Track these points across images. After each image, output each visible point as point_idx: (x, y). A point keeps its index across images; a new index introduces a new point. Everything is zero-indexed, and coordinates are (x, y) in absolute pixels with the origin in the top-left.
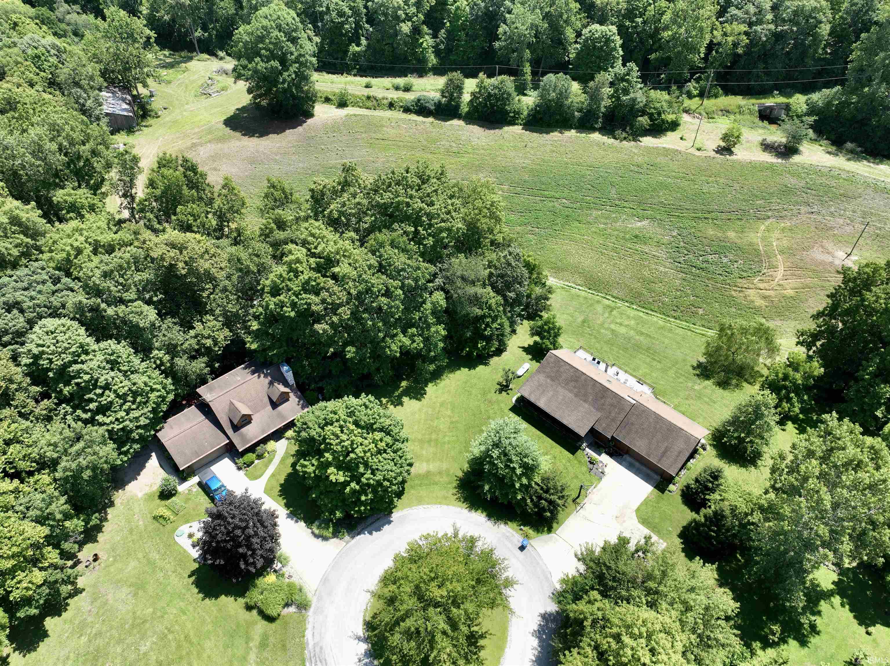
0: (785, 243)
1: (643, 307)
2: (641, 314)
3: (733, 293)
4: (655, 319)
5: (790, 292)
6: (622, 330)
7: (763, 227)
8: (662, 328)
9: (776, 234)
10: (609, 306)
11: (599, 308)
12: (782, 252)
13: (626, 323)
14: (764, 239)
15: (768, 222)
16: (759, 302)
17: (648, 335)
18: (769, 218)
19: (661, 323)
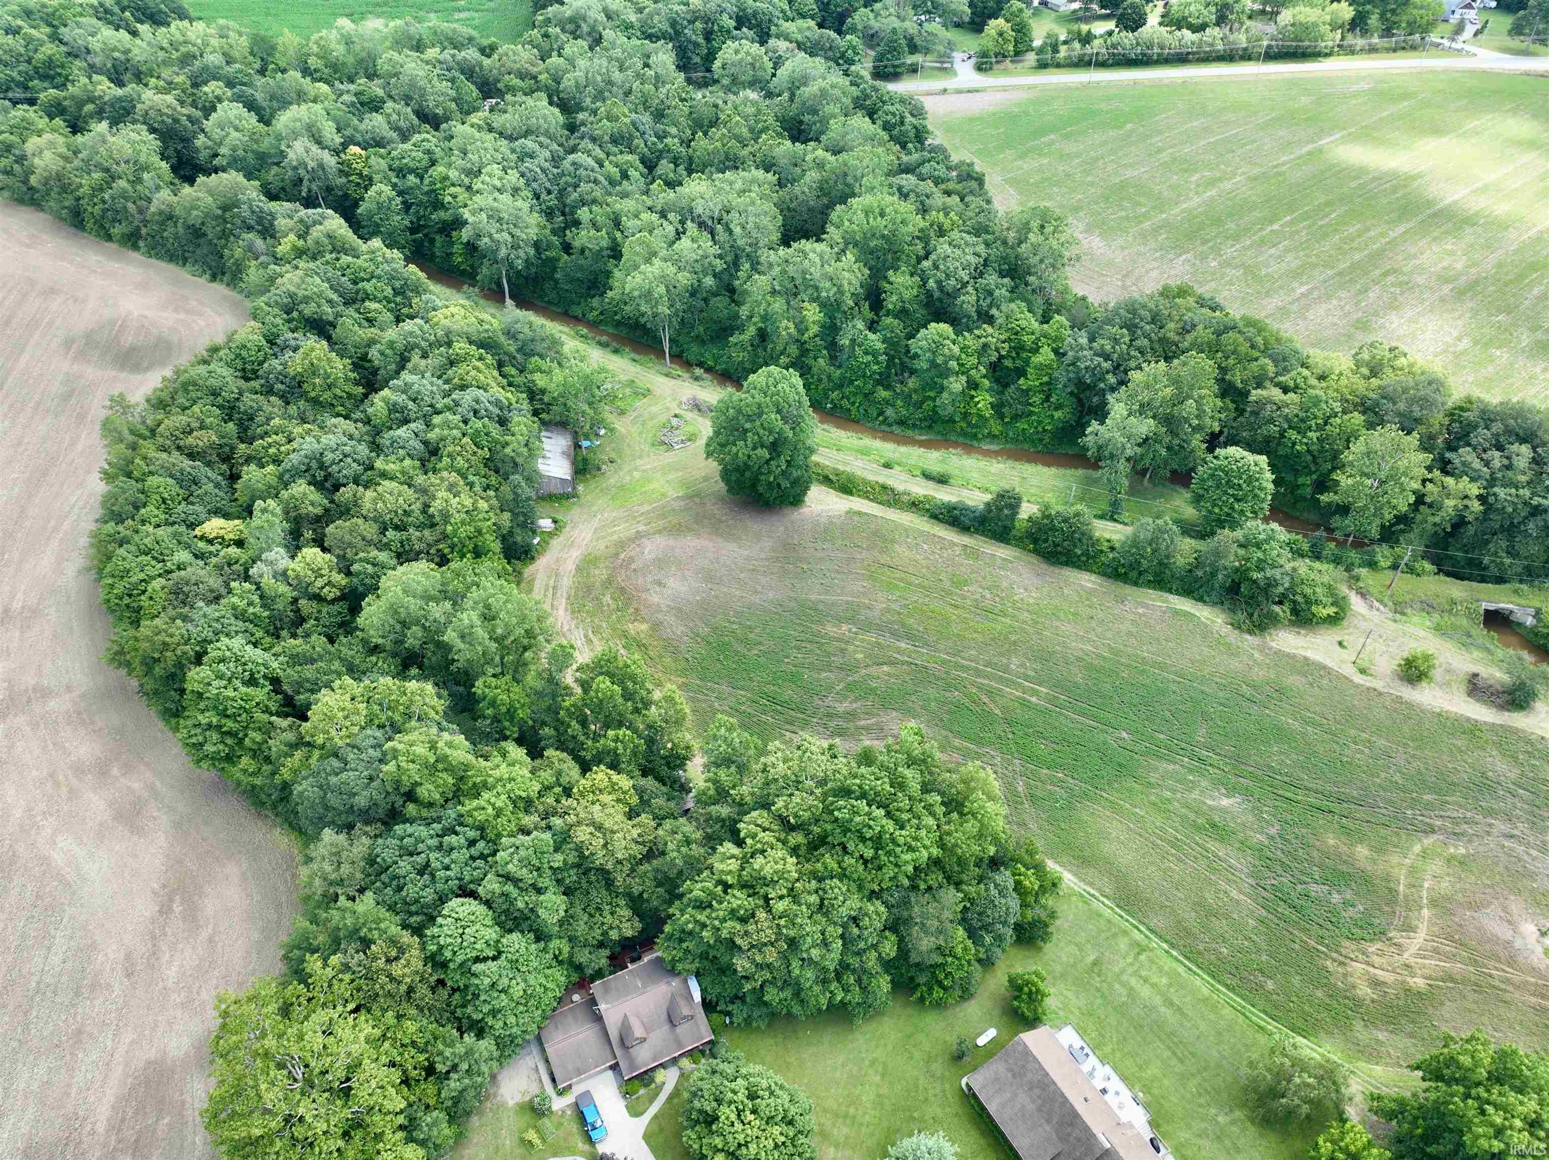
0: (1445, 886)
1: (1188, 958)
2: (1181, 969)
3: (1328, 963)
4: (1198, 983)
5: (1418, 983)
6: (1145, 992)
7: (1417, 848)
8: (1205, 1000)
9: (1436, 866)
10: (1138, 945)
11: (1123, 944)
12: (1433, 903)
13: (1155, 979)
14: (1412, 871)
15: (1429, 841)
16: (1364, 991)
17: (1179, 1009)
18: (1433, 832)
19: (1205, 991)
